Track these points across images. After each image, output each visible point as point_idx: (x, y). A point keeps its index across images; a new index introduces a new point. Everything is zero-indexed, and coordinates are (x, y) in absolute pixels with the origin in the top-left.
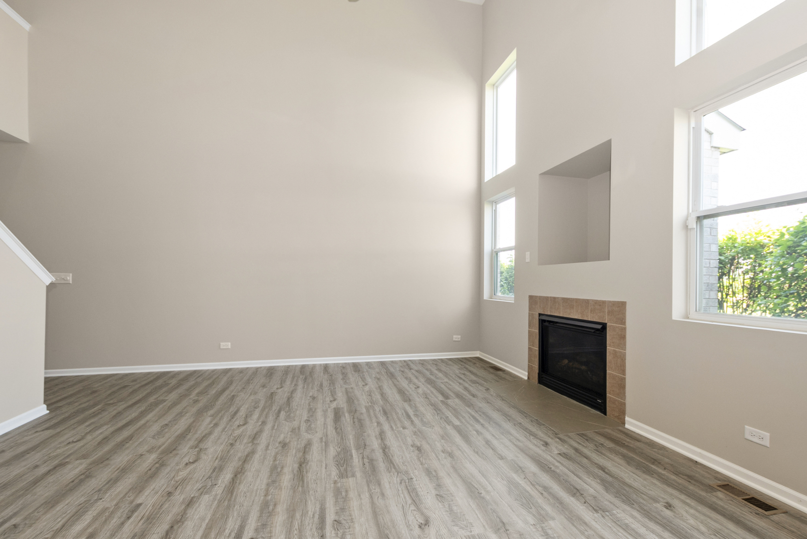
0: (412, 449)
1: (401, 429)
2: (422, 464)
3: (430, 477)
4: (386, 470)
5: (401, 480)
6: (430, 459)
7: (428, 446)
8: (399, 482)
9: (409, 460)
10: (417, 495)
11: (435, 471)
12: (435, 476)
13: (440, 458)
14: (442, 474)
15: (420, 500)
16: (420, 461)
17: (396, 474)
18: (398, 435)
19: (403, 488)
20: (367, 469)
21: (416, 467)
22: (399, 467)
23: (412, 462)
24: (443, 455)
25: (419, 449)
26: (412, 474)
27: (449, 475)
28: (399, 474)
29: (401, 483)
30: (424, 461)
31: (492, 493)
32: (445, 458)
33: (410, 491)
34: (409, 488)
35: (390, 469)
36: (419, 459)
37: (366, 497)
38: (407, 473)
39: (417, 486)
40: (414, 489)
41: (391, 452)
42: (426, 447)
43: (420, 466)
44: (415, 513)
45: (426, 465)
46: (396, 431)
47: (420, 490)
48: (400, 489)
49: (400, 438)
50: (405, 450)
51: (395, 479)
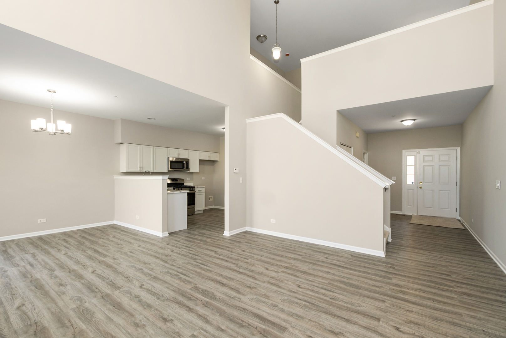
0: (171, 318)
1: (195, 334)
2: (156, 309)
3: (147, 304)
4: (176, 297)
5: (163, 296)
6: (152, 315)
7: (159, 325)
8: (164, 295)
9: (167, 309)
10: (151, 294)
11: (145, 308)
12: (144, 305)
13: (145, 319)
14: (140, 309)
15: (148, 292)
16: (159, 311)
17: (169, 298)
18: (191, 325)
19: (159, 293)
20: (65, 319)
21: (159, 306)
22: (170, 302)
23: (164, 308)
24: (143, 323)
25: (165, 320)
26: (159, 301)
27: (135, 310)
28: (167, 299)
29: (162, 295)
30: (156, 312)
31: (106, 309)
32: (140, 321)
33: (155, 294)
34: (157, 295)
35: (175, 299)
36: (161, 312)
37: (175, 285)
38: (163, 301)
39: (152, 297)
40: (153, 295)
41: (184, 309)
42: (160, 324)
43: (157, 308)
44: (148, 288)
45: (153, 310)
46: (198, 328)
47: (150, 296)
48: (161, 293)
49: (188, 322)
50: (175, 314)
51: (167, 296)
